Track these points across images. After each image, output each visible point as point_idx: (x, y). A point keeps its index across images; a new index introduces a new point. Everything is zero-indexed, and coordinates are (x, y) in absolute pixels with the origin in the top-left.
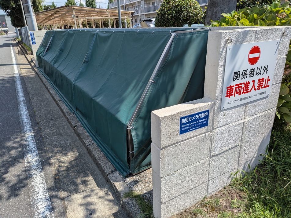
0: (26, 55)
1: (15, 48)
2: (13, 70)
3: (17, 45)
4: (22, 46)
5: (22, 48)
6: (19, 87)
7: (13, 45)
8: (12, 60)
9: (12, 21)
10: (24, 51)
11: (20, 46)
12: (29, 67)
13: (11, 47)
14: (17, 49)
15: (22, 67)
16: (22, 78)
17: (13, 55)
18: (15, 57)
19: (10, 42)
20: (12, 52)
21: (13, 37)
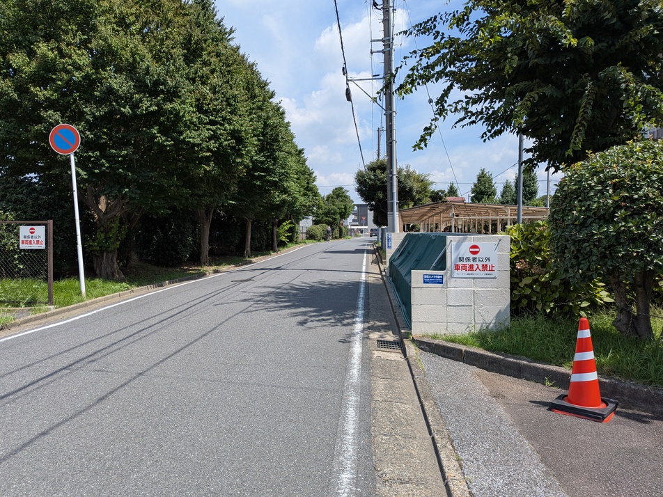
0: (380, 264)
1: (370, 255)
2: (361, 277)
3: (373, 252)
4: (379, 254)
5: (378, 257)
6: (362, 289)
7: (368, 252)
8: (361, 268)
9: (374, 217)
10: (380, 259)
11: (377, 254)
12: (380, 276)
13: (365, 255)
14: (371, 257)
15: (370, 275)
16: (367, 284)
17: (364, 263)
18: (367, 265)
19: (366, 247)
20: (365, 260)
21: (371, 241)
